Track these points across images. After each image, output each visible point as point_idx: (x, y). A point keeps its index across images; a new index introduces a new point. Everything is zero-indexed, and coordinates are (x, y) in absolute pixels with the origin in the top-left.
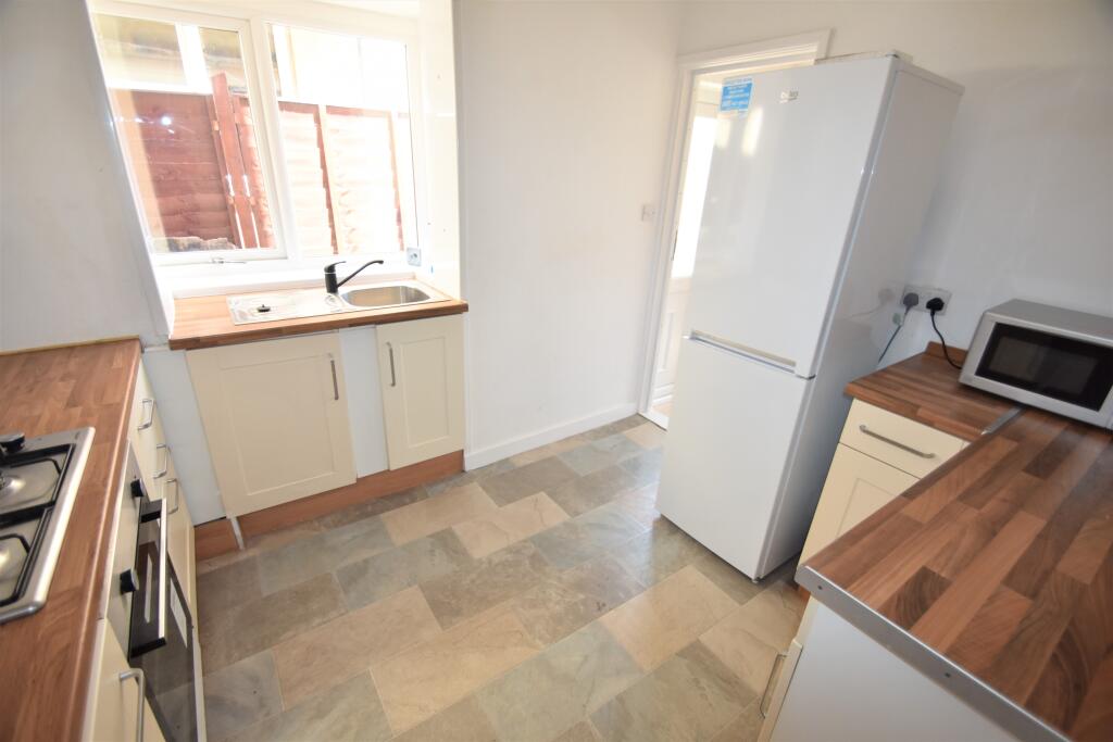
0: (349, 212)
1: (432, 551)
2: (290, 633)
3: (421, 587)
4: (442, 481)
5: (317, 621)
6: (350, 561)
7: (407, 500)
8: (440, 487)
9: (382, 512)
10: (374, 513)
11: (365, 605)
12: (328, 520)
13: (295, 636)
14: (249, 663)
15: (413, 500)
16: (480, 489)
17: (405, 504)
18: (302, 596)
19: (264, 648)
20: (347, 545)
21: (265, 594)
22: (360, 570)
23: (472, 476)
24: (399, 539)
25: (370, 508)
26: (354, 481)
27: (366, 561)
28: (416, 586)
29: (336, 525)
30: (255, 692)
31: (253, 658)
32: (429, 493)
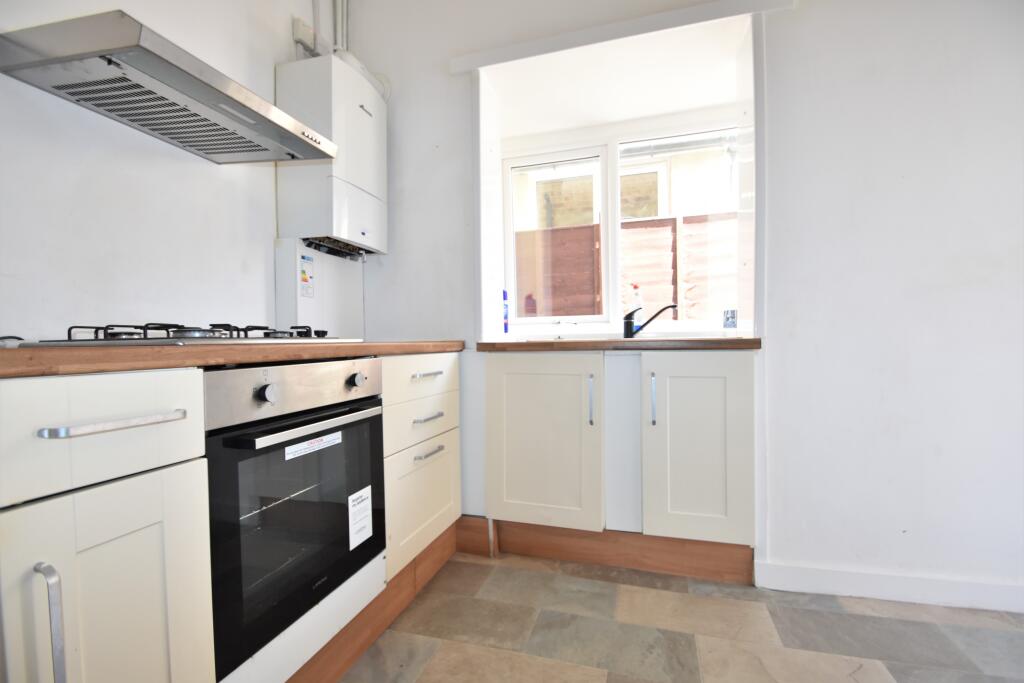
0: (693, 305)
1: (652, 647)
2: (465, 638)
3: (609, 674)
4: (716, 584)
5: (492, 641)
6: (560, 609)
7: (659, 584)
8: (709, 588)
9: (624, 583)
10: (615, 580)
11: (540, 655)
12: (570, 566)
13: (466, 642)
14: (421, 640)
15: (666, 588)
16: (767, 613)
17: (655, 588)
18: (499, 613)
19: (439, 637)
20: (568, 594)
21: (477, 597)
22: (564, 621)
23: (763, 595)
24: (622, 615)
25: (614, 574)
26: (601, 530)
27: (574, 617)
28: (606, 671)
29: (574, 573)
30: (402, 666)
31: (426, 638)
32: (690, 590)
